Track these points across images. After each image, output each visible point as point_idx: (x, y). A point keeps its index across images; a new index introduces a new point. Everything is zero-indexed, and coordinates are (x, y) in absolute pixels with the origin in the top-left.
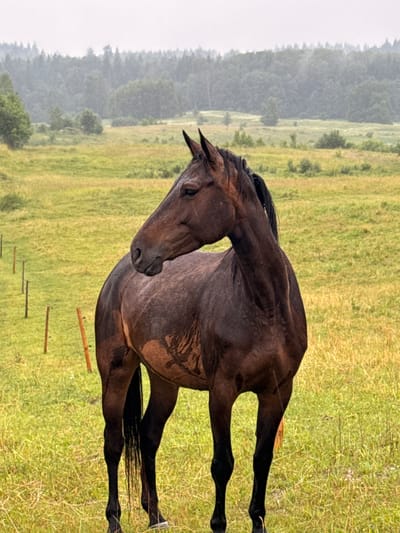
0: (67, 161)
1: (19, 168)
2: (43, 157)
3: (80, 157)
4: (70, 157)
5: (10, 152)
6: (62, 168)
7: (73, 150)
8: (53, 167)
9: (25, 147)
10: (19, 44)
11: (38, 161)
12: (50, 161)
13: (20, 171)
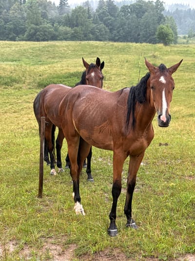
0: (184, 51)
1: (165, 53)
2: (176, 49)
3: (190, 49)
4: (186, 49)
5: (164, 47)
6: (182, 53)
7: (188, 46)
8: (179, 53)
9: (171, 45)
10: (182, 4)
11: (173, 50)
12: (177, 50)
13: (166, 54)
